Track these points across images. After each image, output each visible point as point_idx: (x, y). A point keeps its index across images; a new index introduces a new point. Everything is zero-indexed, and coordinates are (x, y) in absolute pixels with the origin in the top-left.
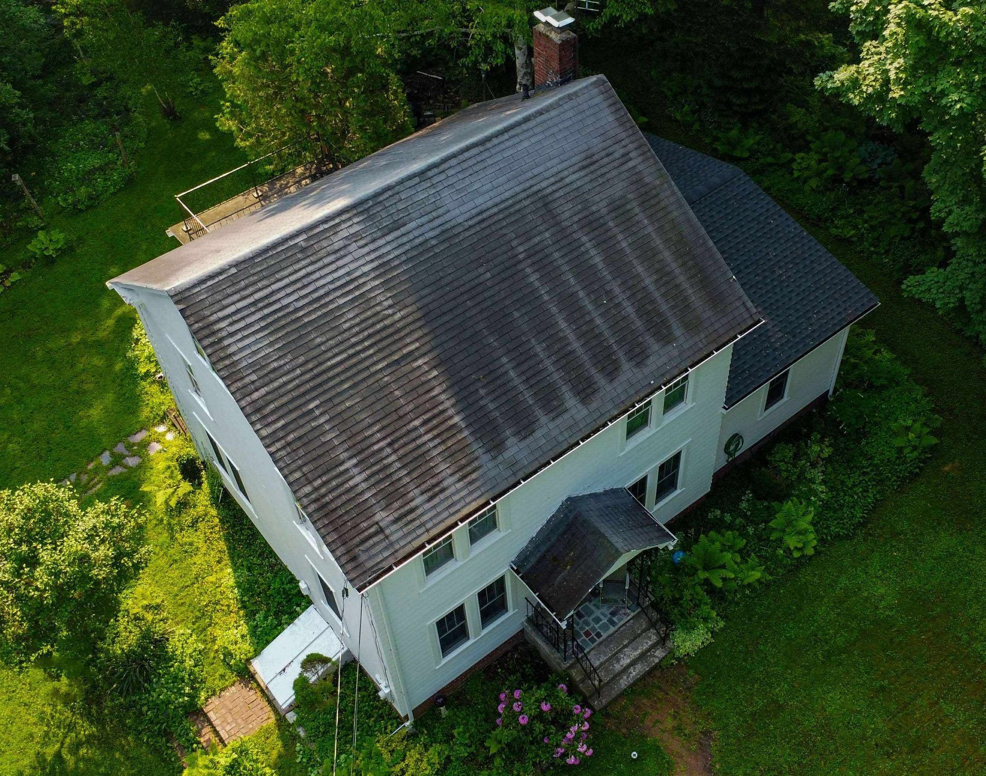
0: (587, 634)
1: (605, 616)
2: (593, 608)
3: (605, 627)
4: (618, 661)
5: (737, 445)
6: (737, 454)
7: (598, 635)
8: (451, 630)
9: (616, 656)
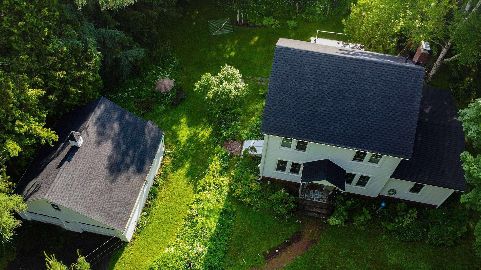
0: (311, 196)
1: (319, 197)
2: (319, 193)
3: (316, 199)
4: (313, 209)
5: (394, 193)
6: (393, 196)
7: (313, 199)
8: (281, 166)
9: (313, 207)
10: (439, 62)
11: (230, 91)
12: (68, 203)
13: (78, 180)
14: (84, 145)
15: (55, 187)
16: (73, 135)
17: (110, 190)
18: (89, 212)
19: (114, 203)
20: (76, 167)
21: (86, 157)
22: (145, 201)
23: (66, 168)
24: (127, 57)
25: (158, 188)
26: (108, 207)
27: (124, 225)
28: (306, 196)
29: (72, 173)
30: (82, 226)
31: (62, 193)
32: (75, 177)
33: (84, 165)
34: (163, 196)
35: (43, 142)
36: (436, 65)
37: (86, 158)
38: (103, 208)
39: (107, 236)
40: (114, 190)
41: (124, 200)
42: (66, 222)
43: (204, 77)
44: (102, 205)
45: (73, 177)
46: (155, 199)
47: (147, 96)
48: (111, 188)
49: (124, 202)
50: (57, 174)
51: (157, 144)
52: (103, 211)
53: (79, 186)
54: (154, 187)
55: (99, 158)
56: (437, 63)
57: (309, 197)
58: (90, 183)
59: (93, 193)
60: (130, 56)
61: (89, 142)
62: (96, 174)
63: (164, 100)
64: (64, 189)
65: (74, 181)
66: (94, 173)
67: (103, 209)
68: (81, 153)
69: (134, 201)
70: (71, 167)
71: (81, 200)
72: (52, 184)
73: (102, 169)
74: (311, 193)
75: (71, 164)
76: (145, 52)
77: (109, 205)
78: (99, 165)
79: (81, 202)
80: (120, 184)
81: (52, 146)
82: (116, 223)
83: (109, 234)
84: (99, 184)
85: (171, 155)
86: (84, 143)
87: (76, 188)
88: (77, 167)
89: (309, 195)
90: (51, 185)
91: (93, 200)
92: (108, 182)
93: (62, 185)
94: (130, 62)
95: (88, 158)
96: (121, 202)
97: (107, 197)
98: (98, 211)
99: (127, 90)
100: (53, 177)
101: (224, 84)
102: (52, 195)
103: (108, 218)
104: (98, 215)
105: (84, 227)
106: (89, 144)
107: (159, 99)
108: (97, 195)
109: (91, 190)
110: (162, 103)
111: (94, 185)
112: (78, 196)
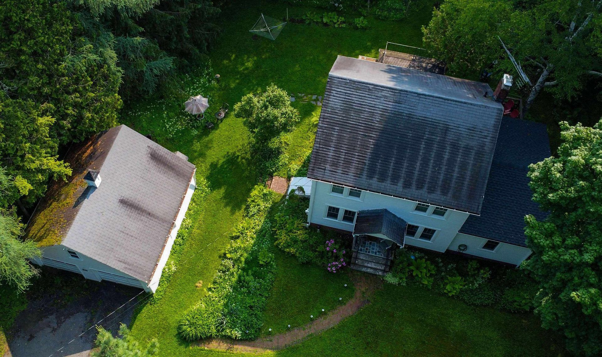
0: (367, 249)
1: (376, 250)
2: (375, 246)
3: (373, 252)
4: (368, 264)
5: (465, 249)
6: (464, 252)
7: (369, 252)
8: (333, 212)
9: (368, 262)
10: (539, 85)
11: (276, 118)
14: (102, 185)
24: (151, 70)
28: (360, 248)
35: (56, 177)
36: (536, 89)
42: (84, 270)
43: (244, 98)
56: (537, 88)
57: (364, 250)
60: (155, 68)
63: (196, 122)
68: (99, 193)
74: (366, 245)
76: (174, 61)
81: (66, 181)
86: (102, 182)
89: (364, 247)
94: (156, 76)
101: (269, 109)
110: (194, 127)
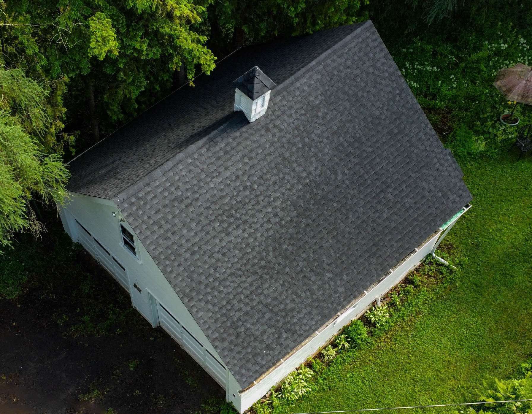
12: (159, 245)
13: (206, 201)
14: (262, 124)
15: (148, 189)
16: (254, 77)
17: (265, 270)
18: (194, 294)
19: (260, 307)
20: (219, 167)
21: (253, 155)
22: (324, 344)
23: (196, 156)
25: (371, 332)
26: (240, 310)
27: (255, 376)
29: (203, 176)
30: (162, 313)
31: (158, 212)
32: (204, 191)
33: (240, 173)
34: (371, 358)
35: (175, 64)
37: (251, 159)
38: (228, 303)
39: (200, 367)
40: (275, 276)
41: (287, 315)
42: (135, 286)
44: (231, 297)
45: (201, 188)
46: (350, 354)
47: (449, 100)
48: (272, 266)
49: (282, 320)
50: (168, 160)
51: (438, 223)
52: (224, 311)
53: (202, 218)
54: (362, 324)
55: (281, 175)
58: (230, 224)
59: (224, 255)
61: (278, 122)
62: (253, 212)
63: (493, 126)
64: (166, 206)
65: (197, 200)
66: (250, 207)
67: (229, 307)
68: (246, 139)
69: (308, 331)
70: (208, 161)
71: (188, 255)
72: (144, 176)
73: (276, 207)
75: (210, 154)
77: (246, 304)
78: (274, 195)
79: (186, 260)
80: (299, 269)
81: (191, 84)
82: (240, 359)
83: (207, 367)
84: (251, 240)
85: (444, 270)
86: (266, 116)
87: (192, 220)
88: (222, 169)
90: (141, 178)
91: (215, 270)
92: (271, 249)
93: (166, 194)
95: (255, 161)
96: (277, 314)
97: (251, 284)
98: (214, 305)
99: (407, 64)
100: (156, 163)
102: (132, 204)
103: (229, 335)
104: (211, 314)
105: (165, 319)
106: (275, 126)
107: (479, 119)
108: (230, 265)
109: (224, 244)
110: (484, 133)
111: (236, 237)
112: (188, 240)
